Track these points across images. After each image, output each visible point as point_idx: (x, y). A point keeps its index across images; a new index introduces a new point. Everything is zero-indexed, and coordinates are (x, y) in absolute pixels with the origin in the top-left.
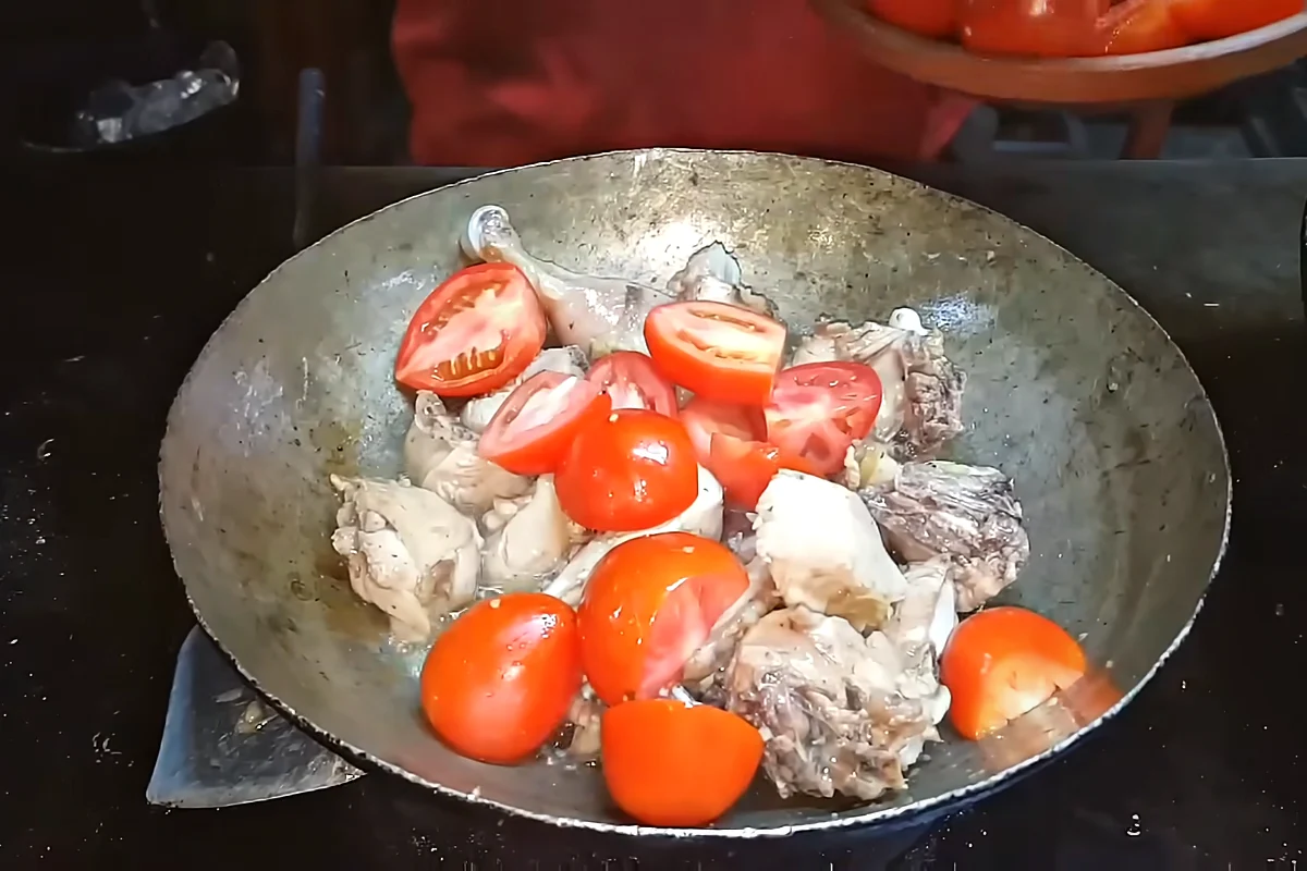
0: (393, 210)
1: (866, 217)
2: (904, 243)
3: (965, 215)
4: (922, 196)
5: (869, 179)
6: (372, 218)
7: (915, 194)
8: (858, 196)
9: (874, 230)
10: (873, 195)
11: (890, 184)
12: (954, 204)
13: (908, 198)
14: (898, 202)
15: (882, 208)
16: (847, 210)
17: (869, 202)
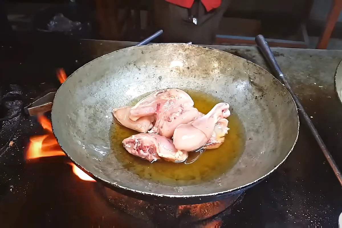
0: (76, 72)
1: (184, 55)
2: (194, 59)
3: (207, 51)
4: (196, 48)
5: (183, 46)
6: (72, 76)
7: (195, 48)
8: (181, 50)
9: (186, 57)
10: (185, 49)
11: (188, 47)
12: (204, 49)
13: (193, 49)
14: (191, 50)
15: (187, 52)
16: (179, 54)
17: (184, 51)
